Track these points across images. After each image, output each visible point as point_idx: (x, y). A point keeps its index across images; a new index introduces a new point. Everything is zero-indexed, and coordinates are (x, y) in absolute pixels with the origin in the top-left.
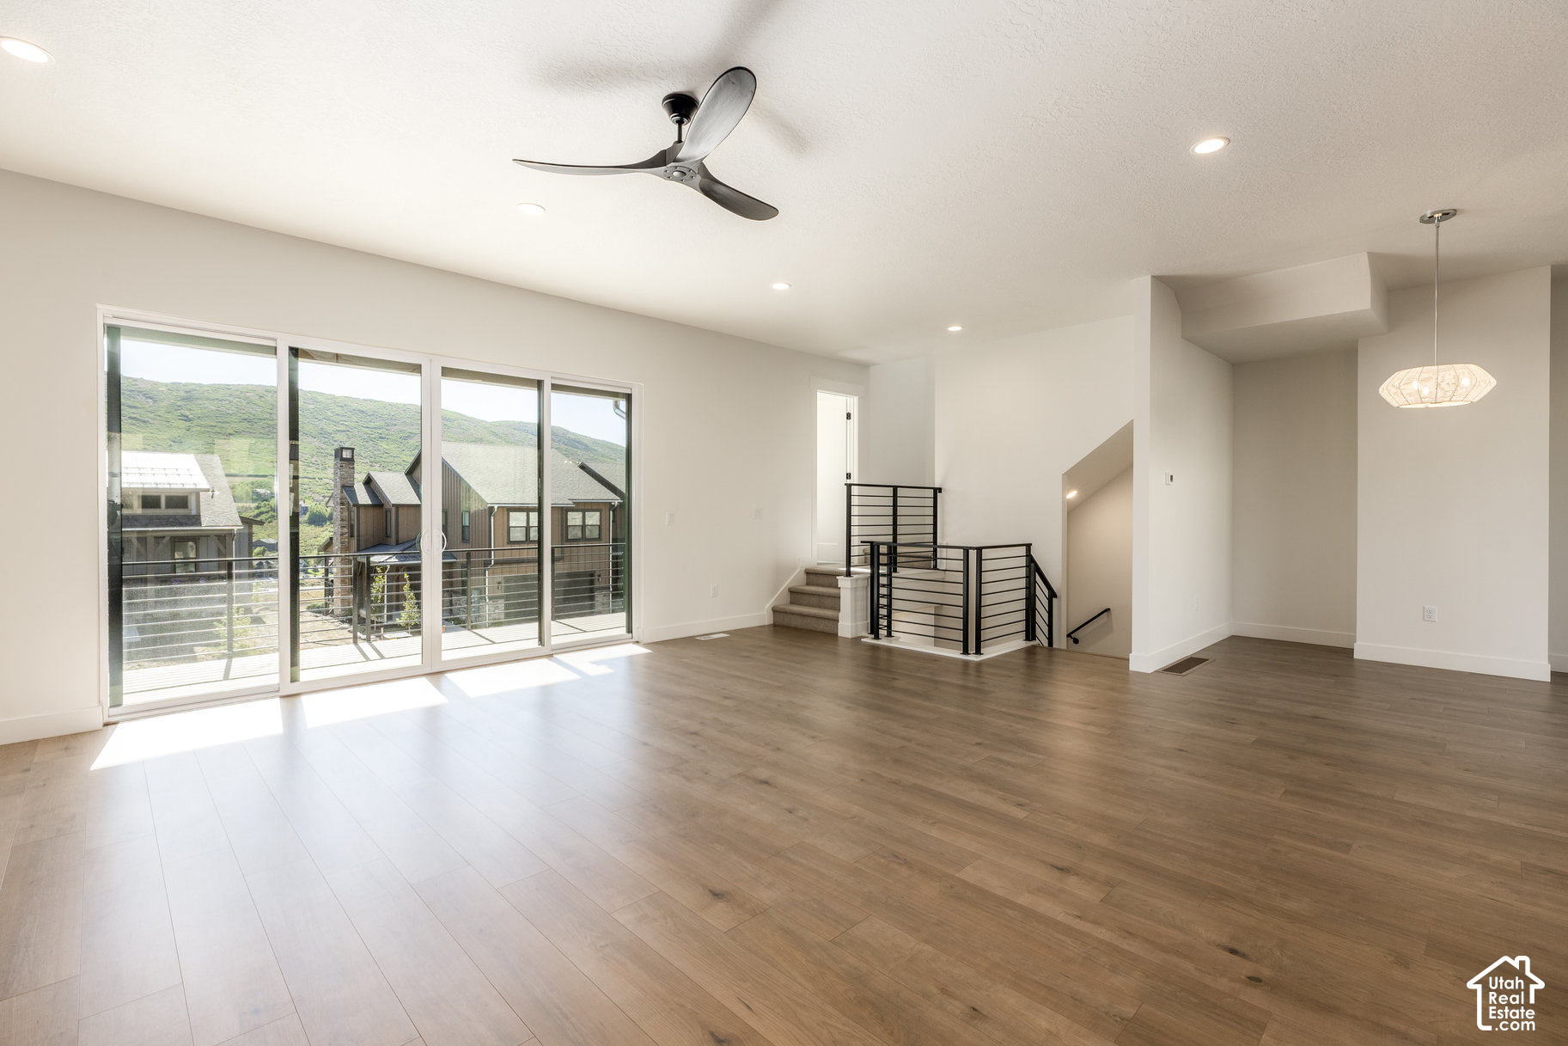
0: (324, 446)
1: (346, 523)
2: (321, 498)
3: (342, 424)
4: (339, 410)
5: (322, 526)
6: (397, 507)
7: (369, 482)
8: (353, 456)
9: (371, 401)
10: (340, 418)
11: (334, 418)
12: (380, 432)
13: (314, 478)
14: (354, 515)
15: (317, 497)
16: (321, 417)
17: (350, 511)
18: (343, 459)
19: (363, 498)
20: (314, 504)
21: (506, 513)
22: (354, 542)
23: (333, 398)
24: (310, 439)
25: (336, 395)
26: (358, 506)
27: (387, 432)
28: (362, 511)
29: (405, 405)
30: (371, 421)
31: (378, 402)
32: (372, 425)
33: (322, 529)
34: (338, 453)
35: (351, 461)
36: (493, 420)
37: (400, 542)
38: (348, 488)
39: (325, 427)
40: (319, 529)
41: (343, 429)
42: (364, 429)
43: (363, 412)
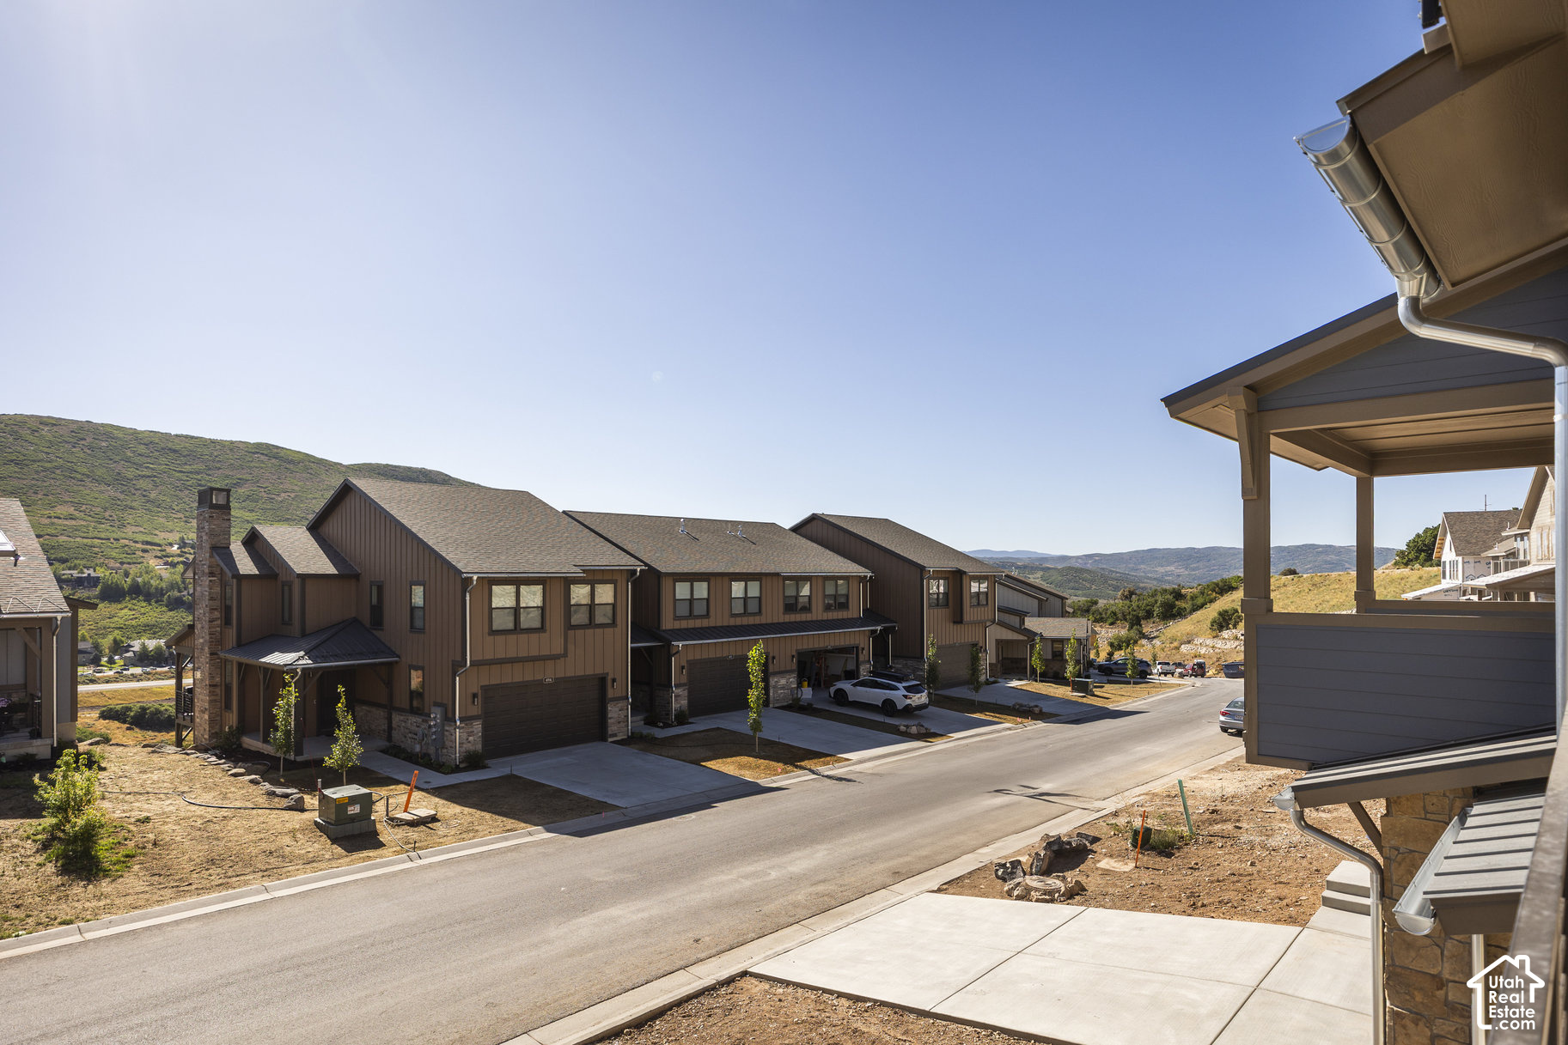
0: (122, 497)
1: (217, 603)
2: (118, 565)
3: (147, 468)
4: (142, 449)
5: (120, 602)
6: (304, 578)
7: (253, 541)
8: (228, 501)
9: (186, 437)
10: (145, 460)
11: (137, 460)
12: (199, 477)
13: (109, 539)
14: (232, 591)
15: (112, 564)
16: (117, 458)
17: (224, 584)
18: (212, 506)
19: (245, 564)
20: (107, 573)
21: (486, 587)
22: (232, 633)
23: (134, 432)
24: (103, 487)
25: (138, 429)
26: (242, 578)
27: (208, 478)
28: (245, 585)
29: (232, 442)
30: (186, 464)
31: (197, 438)
32: (188, 468)
33: (119, 606)
34: (205, 497)
35: (226, 508)
36: (350, 463)
37: (307, 632)
38: (221, 551)
39: (124, 471)
40: (114, 607)
41: (147, 474)
42: (177, 474)
43: (175, 451)
